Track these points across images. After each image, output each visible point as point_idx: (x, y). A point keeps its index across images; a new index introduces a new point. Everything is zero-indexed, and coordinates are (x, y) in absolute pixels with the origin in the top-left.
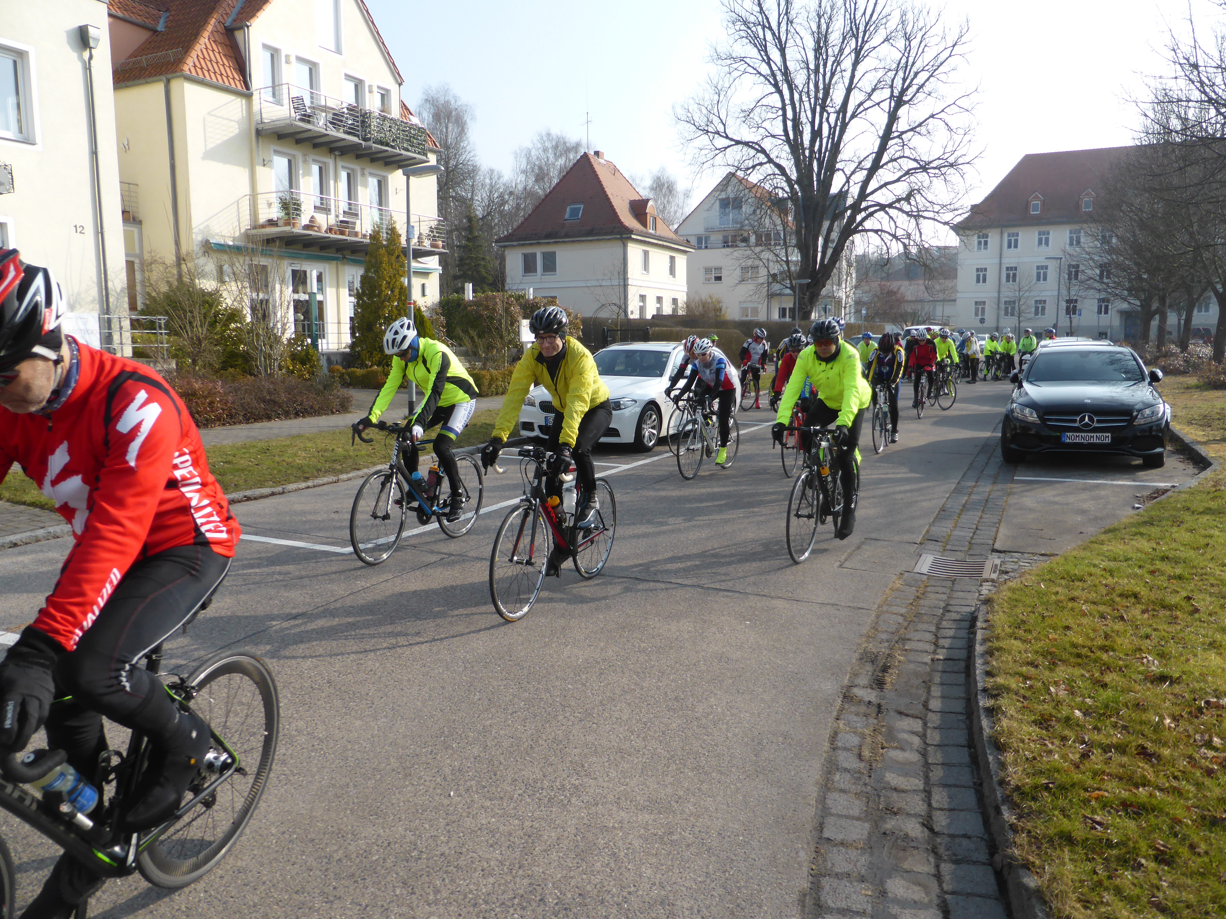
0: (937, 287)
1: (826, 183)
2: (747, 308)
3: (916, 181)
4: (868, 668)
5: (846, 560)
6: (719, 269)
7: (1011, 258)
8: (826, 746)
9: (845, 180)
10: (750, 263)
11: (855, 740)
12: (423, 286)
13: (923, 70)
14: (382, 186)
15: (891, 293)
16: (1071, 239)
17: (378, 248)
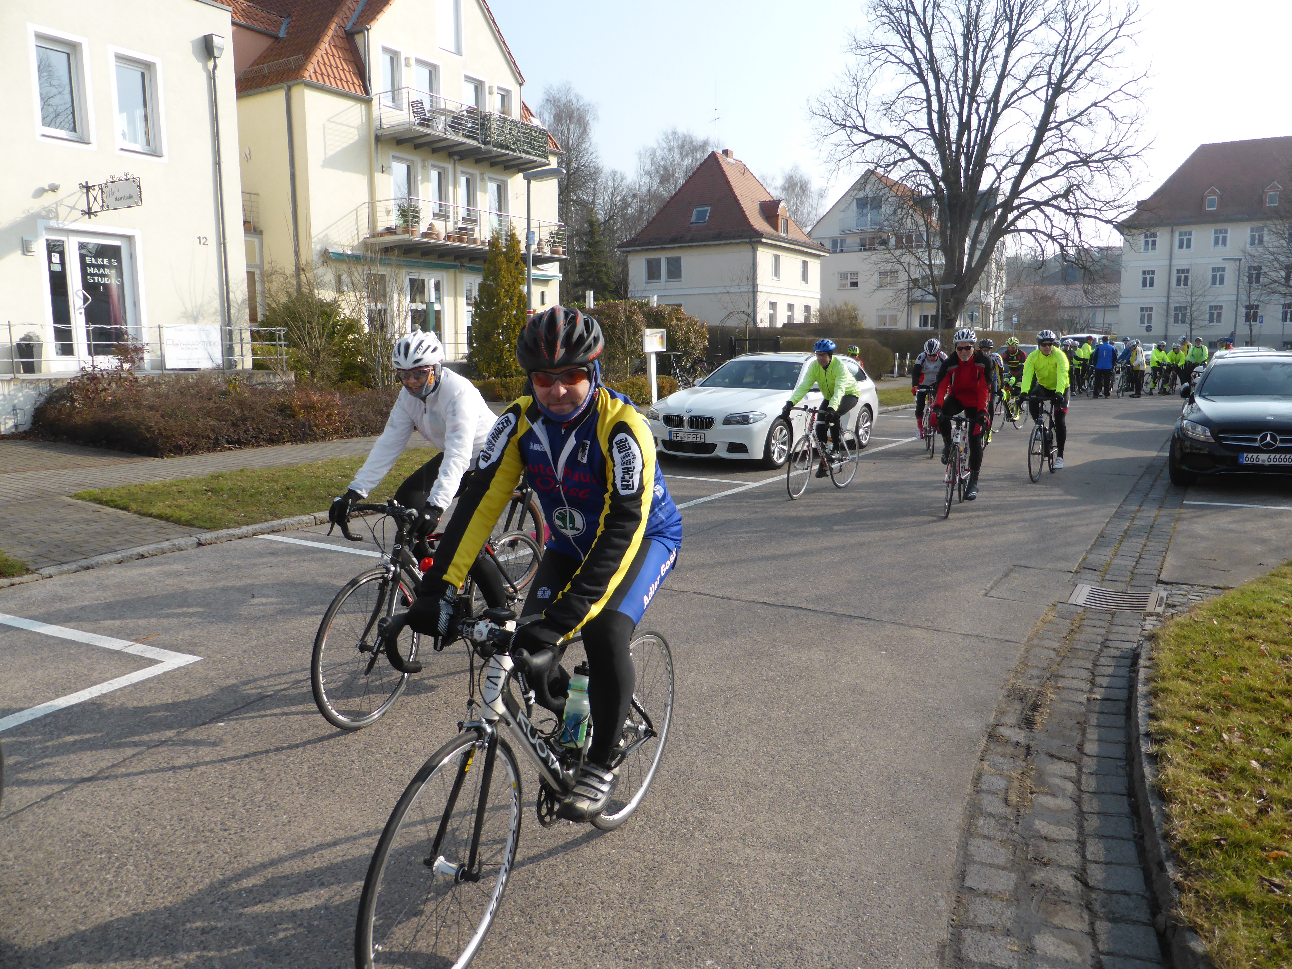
0: (1098, 292)
1: (975, 179)
2: (885, 316)
3: (1076, 175)
4: (1016, 706)
5: (992, 588)
6: (856, 274)
7: (1182, 260)
8: (969, 787)
9: (995, 175)
10: (889, 267)
11: (1001, 784)
12: (543, 293)
13: (1085, 54)
14: (501, 191)
15: (1045, 298)
16: (1253, 237)
17: (497, 255)
